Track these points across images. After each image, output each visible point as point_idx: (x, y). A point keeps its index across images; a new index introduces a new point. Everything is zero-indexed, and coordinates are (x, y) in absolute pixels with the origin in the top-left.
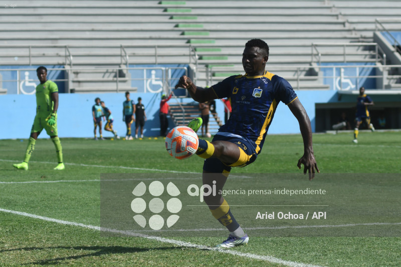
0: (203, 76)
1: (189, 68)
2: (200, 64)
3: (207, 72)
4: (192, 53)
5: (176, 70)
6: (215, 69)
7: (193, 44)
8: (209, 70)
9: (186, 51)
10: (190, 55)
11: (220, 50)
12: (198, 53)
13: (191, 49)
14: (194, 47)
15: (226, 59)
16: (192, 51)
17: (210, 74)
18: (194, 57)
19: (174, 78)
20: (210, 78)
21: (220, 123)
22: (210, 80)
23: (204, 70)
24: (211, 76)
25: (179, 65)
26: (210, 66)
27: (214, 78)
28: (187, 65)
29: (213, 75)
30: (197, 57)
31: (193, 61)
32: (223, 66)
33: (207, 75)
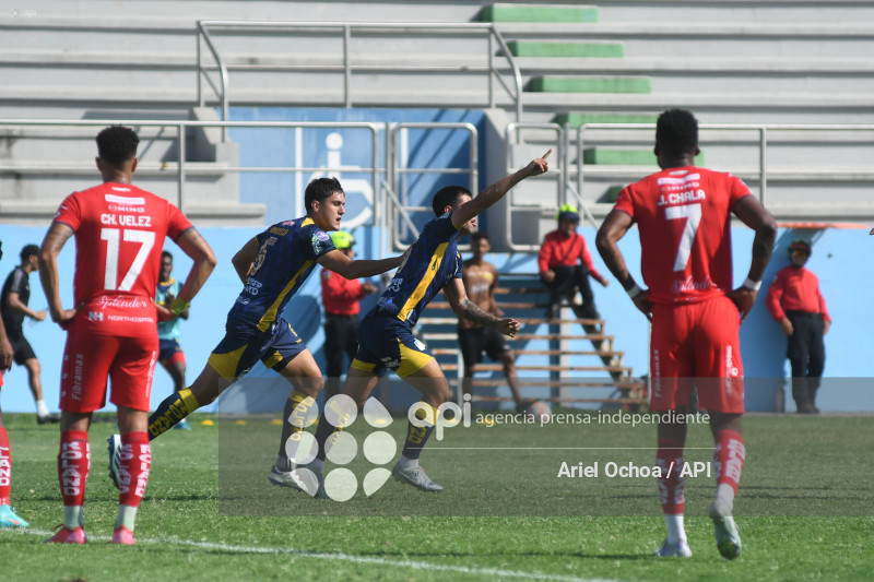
1: (484, 125)
2: (529, 108)
3: (560, 143)
4: (501, 63)
5: (428, 131)
6: (593, 130)
7: (500, 27)
8: (572, 134)
9: (475, 54)
10: (489, 72)
11: (617, 52)
12: (520, 62)
13: (495, 47)
14: (505, 35)
15: (647, 90)
16: (500, 54)
17: (572, 152)
18: (507, 79)
19: (418, 168)
20: (572, 169)
21: (613, 363)
22: (575, 178)
23: (551, 135)
24: (575, 162)
25: (442, 110)
26: (574, 117)
27: (587, 169)
28: (476, 114)
29: (589, 157)
30: (521, 80)
31: (501, 96)
32: (631, 120)
33: (562, 158)
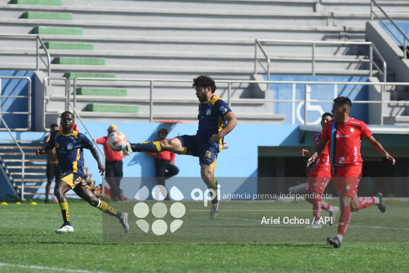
0: (60, 93)
1: (34, 77)
2: (54, 71)
3: (66, 86)
4: (41, 51)
5: (10, 80)
6: (80, 81)
7: (41, 36)
8: (72, 82)
9: (31, 47)
10: (37, 55)
11: (91, 48)
12: (50, 51)
13: (39, 44)
14: (44, 40)
15: (104, 64)
16: (41, 47)
17: (72, 90)
18: (45, 59)
19: (6, 95)
20: (71, 97)
21: (88, 179)
22: (73, 101)
23: (63, 82)
24: (73, 94)
25: (17, 71)
26: (72, 75)
27: (78, 97)
28: (31, 73)
29: (79, 92)
30: (50, 59)
31: (41, 65)
32: (97, 76)
33: (67, 92)
